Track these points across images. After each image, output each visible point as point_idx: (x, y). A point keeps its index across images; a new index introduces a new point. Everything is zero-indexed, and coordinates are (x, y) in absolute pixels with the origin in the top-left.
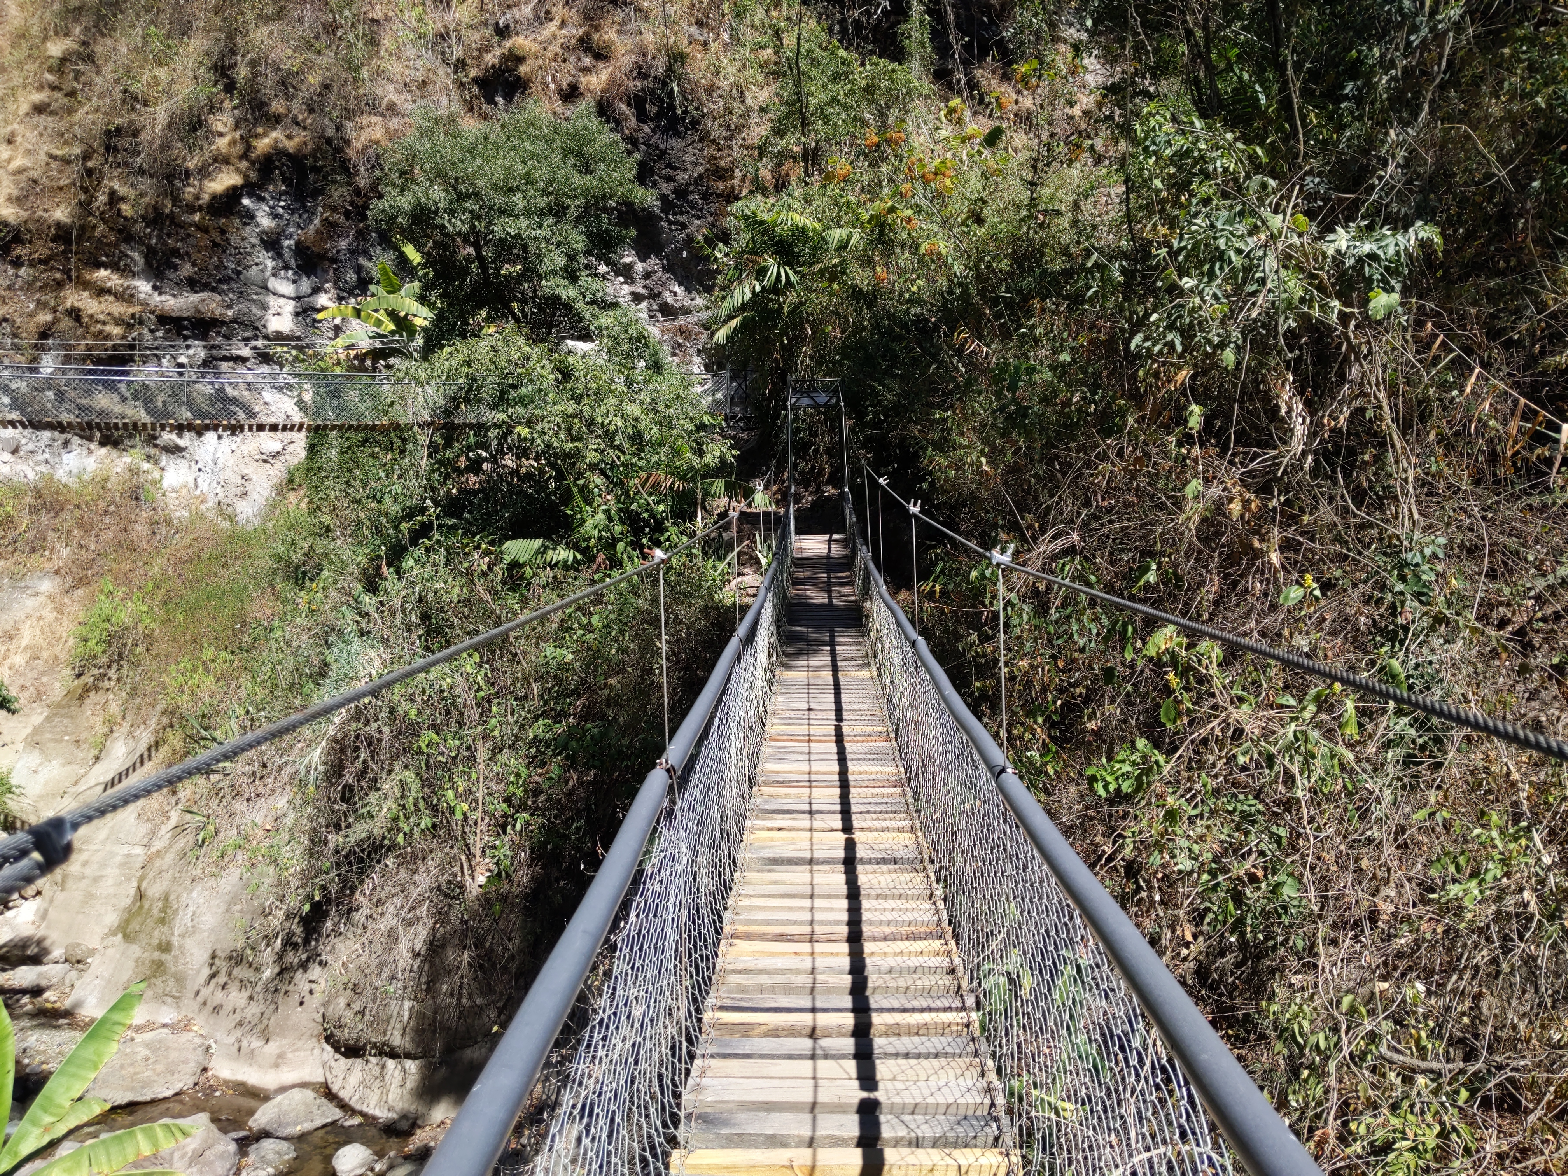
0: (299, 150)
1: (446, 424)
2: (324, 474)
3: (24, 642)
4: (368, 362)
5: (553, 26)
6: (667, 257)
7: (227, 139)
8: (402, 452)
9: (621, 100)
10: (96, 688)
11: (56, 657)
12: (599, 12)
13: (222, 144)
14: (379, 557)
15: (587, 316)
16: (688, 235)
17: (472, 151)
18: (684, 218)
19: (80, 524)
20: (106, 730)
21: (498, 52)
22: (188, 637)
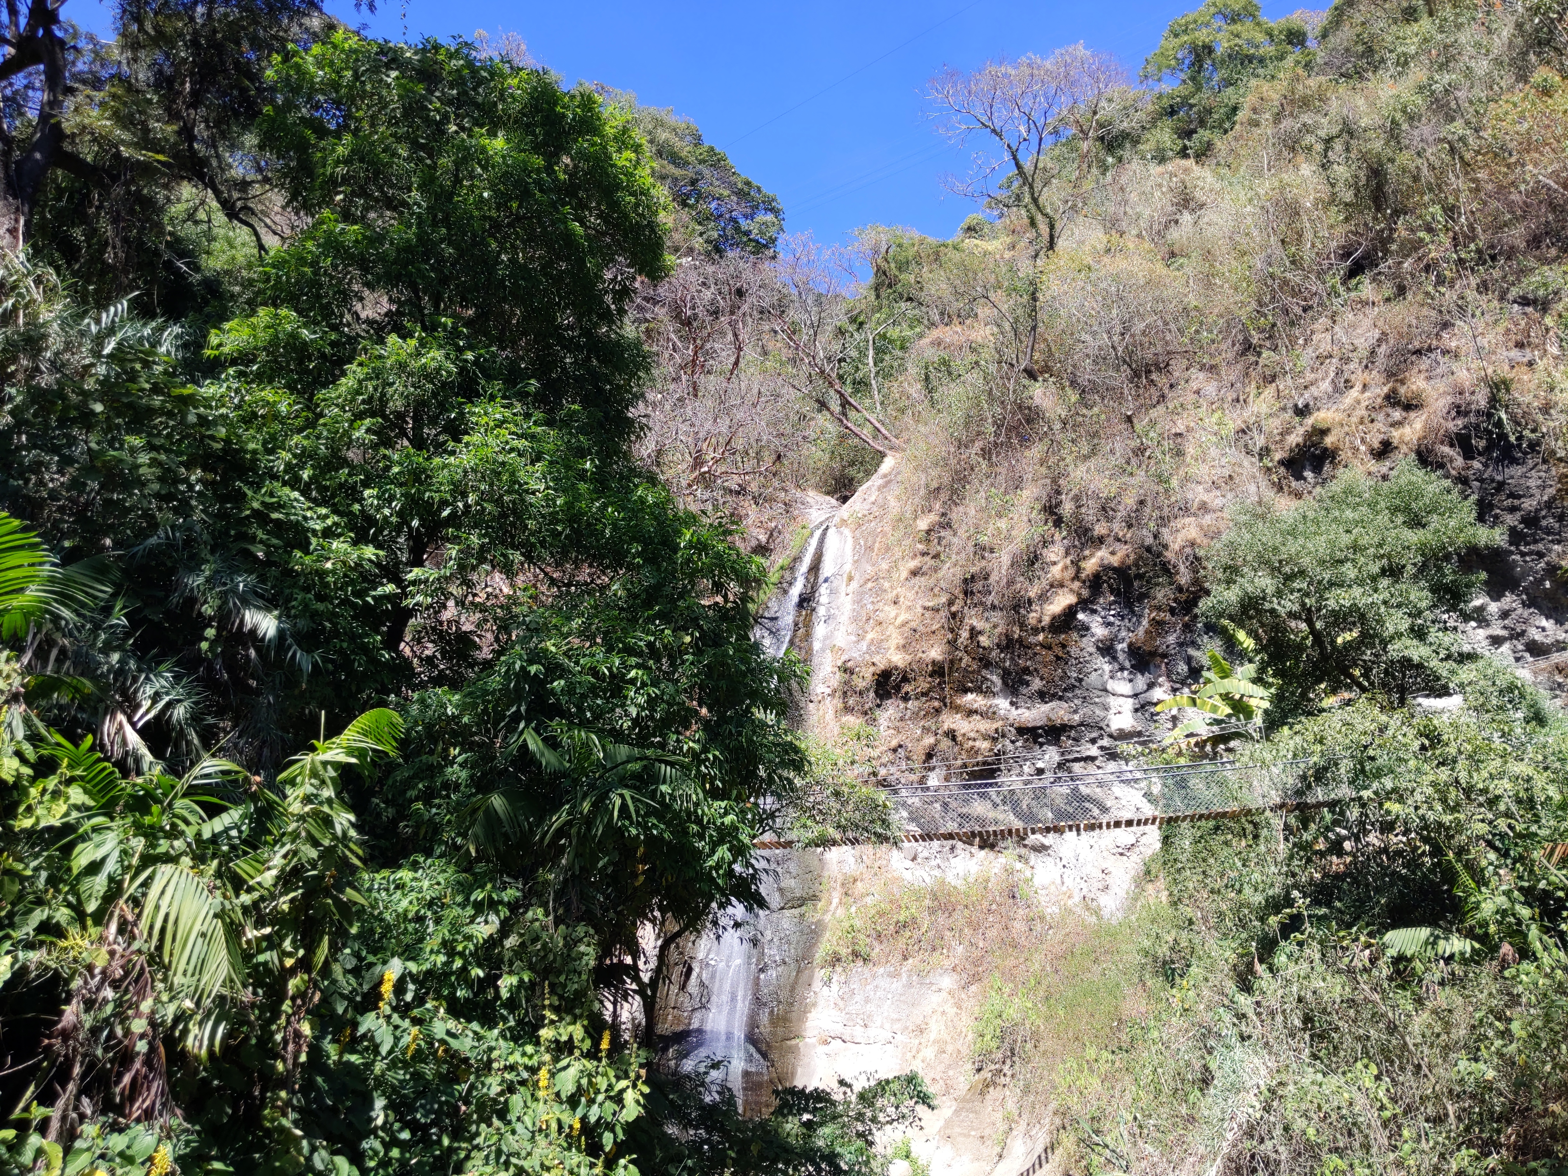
0: (1123, 563)
1: (1298, 804)
2: (1180, 865)
3: (933, 1036)
4: (1208, 748)
5: (1354, 393)
6: (1526, 590)
7: (1059, 566)
8: (1256, 837)
9: (1442, 443)
10: (995, 1084)
11: (959, 1051)
12: (1402, 366)
13: (1056, 571)
14: (1248, 954)
15: (1445, 674)
16: (1548, 563)
17: (1293, 533)
18: (1540, 546)
19: (970, 923)
20: (1006, 1127)
21: (1301, 431)
22: (1071, 1034)
